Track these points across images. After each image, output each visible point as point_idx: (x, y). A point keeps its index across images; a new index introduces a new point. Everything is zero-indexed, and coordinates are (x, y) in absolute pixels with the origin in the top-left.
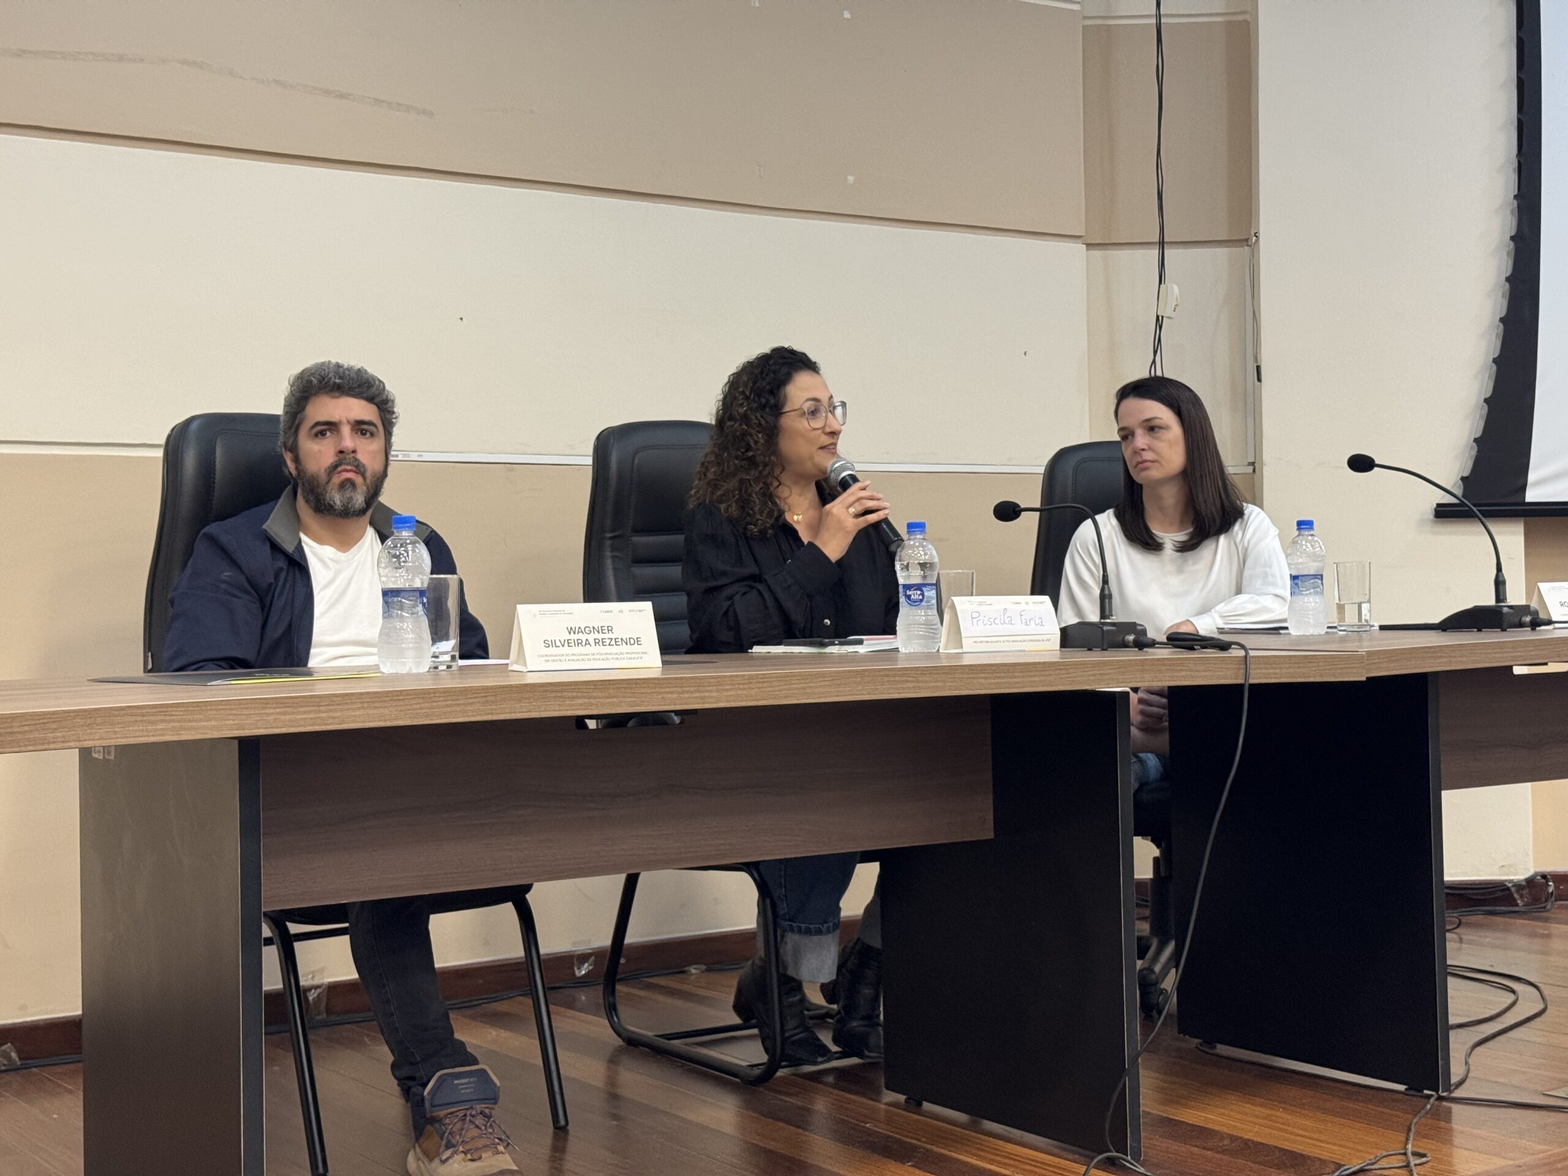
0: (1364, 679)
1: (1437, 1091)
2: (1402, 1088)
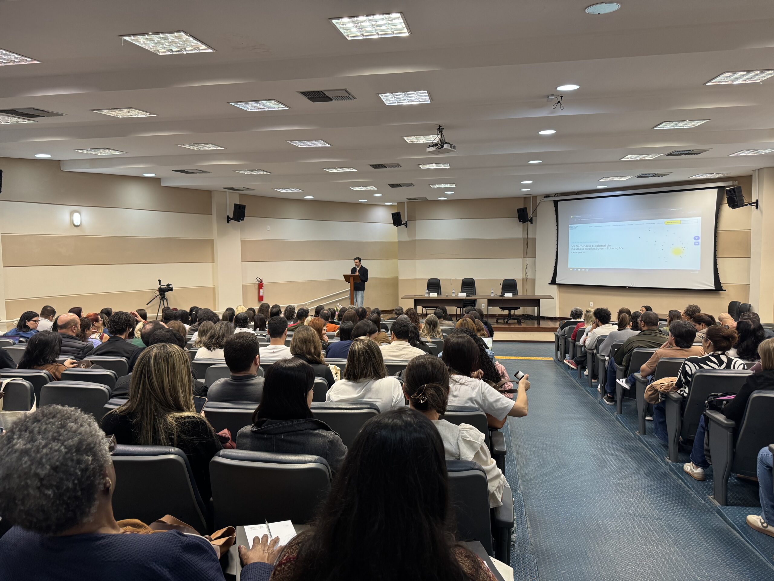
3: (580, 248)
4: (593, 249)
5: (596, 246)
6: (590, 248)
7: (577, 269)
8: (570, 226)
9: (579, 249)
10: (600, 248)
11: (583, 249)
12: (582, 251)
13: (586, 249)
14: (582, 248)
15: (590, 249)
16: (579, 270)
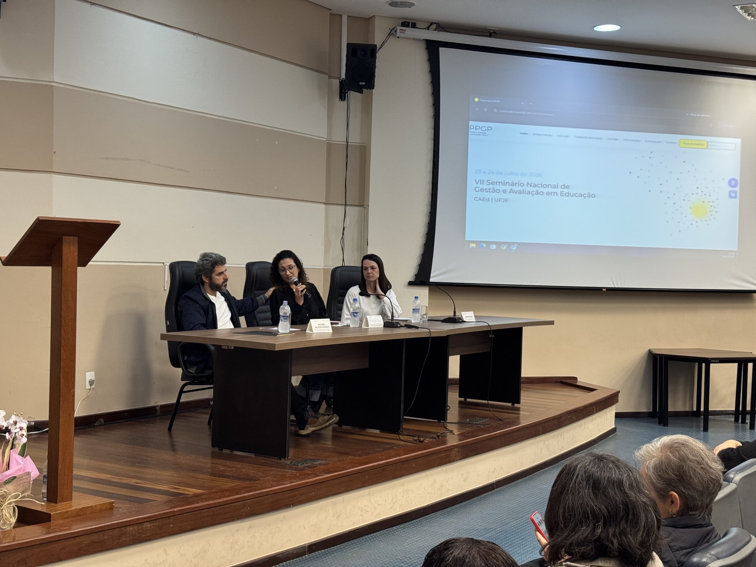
0: (446, 335)
1: (445, 421)
2: (436, 421)
3: (497, 187)
4: (529, 193)
5: (535, 186)
6: (521, 189)
7: (489, 243)
8: (471, 123)
9: (494, 191)
10: (545, 190)
11: (504, 191)
12: (502, 195)
13: (511, 191)
14: (502, 188)
15: (520, 192)
16: (494, 247)
